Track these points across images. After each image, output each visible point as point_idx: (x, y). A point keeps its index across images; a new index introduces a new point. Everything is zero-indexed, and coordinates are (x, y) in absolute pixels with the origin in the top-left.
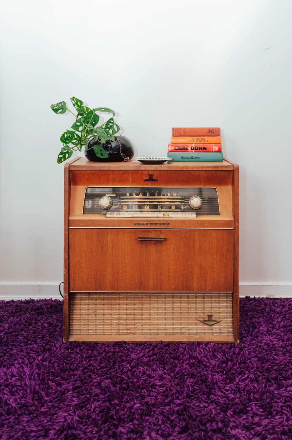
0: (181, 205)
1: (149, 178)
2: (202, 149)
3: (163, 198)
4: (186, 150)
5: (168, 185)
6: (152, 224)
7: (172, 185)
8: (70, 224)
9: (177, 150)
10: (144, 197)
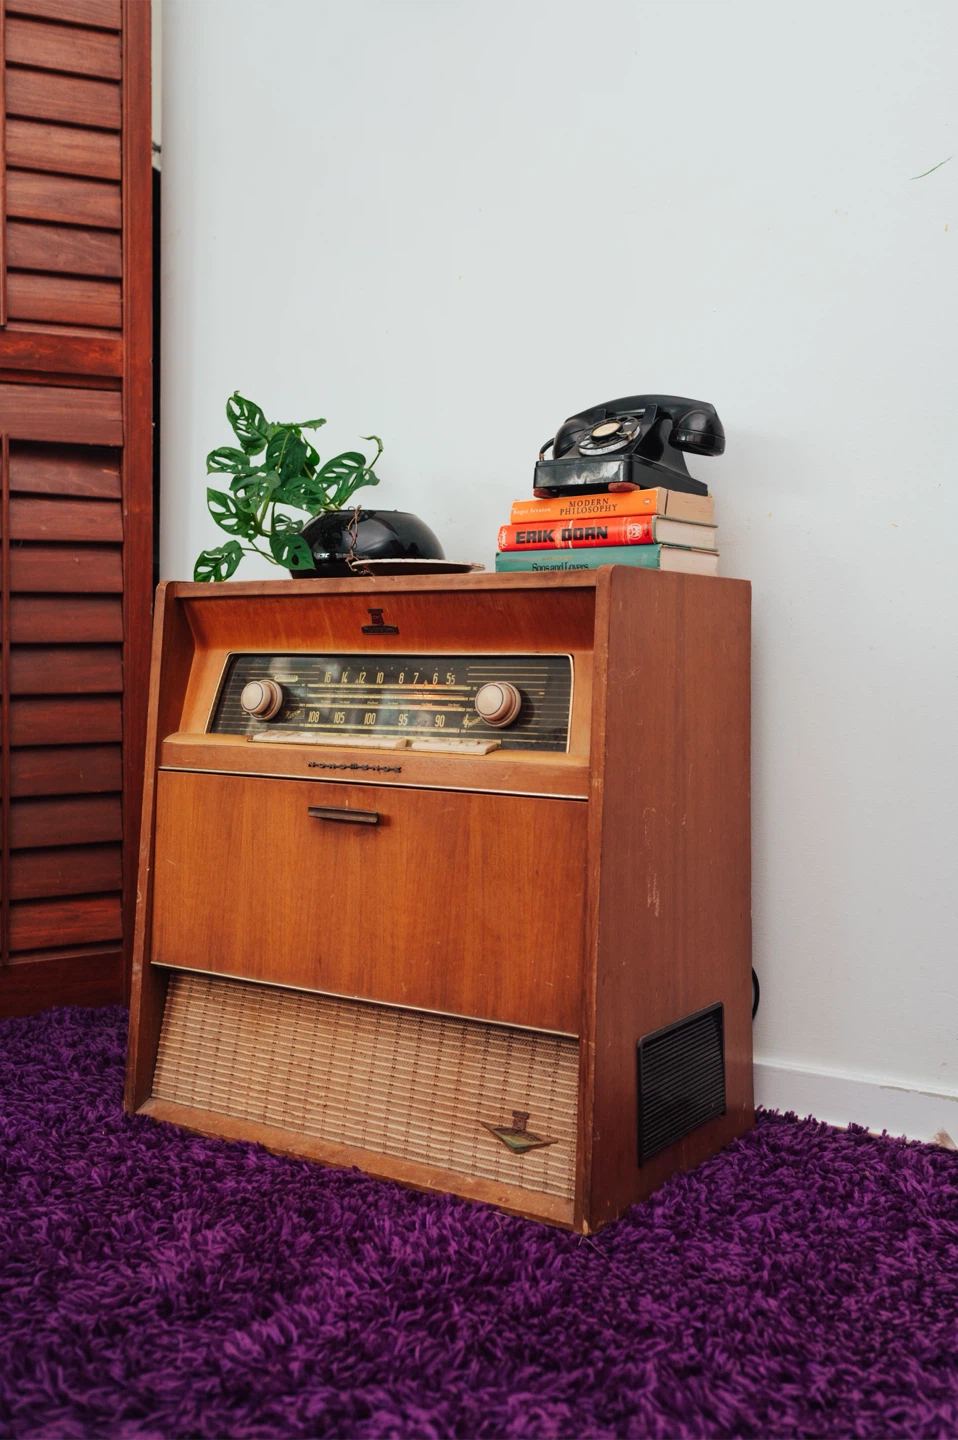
0: (463, 715)
1: (374, 622)
2: (593, 537)
3: (418, 690)
4: (549, 543)
5: (429, 646)
6: (354, 767)
7: (441, 646)
8: (164, 757)
9: (524, 542)
10: (368, 686)
